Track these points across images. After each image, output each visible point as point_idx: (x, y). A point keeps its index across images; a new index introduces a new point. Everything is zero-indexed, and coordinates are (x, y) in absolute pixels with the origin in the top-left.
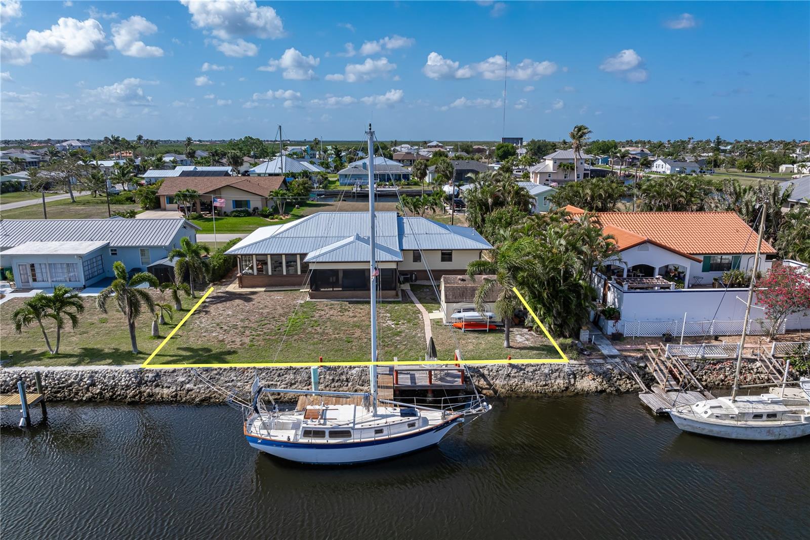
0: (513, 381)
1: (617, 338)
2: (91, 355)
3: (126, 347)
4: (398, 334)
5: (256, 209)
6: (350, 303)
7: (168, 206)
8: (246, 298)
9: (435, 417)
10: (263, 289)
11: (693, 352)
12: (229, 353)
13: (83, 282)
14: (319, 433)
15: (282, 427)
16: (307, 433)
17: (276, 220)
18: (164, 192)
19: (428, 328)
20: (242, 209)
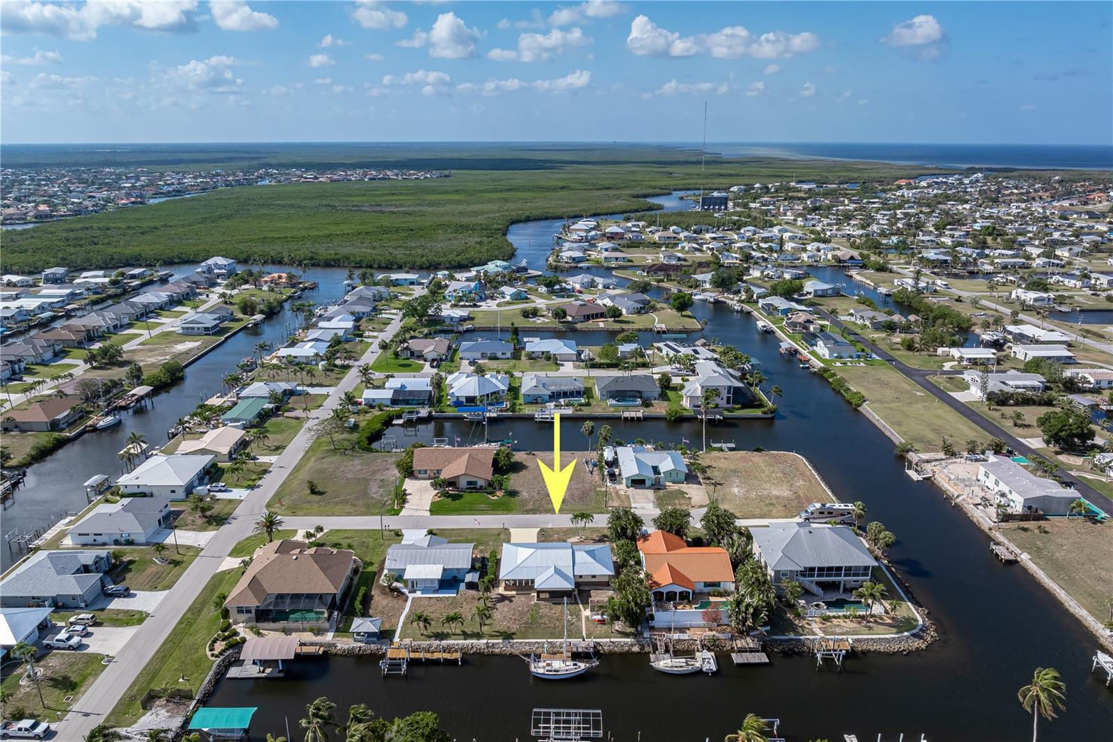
0: (611, 648)
1: (652, 628)
2: (466, 635)
3: (477, 630)
4: (572, 624)
5: (481, 486)
6: (554, 604)
7: (420, 476)
8: (509, 599)
9: (582, 666)
10: (514, 593)
11: (676, 636)
12: (514, 634)
13: (437, 588)
14: (551, 671)
15: (539, 668)
16: (547, 671)
17: (495, 498)
18: (416, 466)
19: (584, 621)
20: (472, 487)
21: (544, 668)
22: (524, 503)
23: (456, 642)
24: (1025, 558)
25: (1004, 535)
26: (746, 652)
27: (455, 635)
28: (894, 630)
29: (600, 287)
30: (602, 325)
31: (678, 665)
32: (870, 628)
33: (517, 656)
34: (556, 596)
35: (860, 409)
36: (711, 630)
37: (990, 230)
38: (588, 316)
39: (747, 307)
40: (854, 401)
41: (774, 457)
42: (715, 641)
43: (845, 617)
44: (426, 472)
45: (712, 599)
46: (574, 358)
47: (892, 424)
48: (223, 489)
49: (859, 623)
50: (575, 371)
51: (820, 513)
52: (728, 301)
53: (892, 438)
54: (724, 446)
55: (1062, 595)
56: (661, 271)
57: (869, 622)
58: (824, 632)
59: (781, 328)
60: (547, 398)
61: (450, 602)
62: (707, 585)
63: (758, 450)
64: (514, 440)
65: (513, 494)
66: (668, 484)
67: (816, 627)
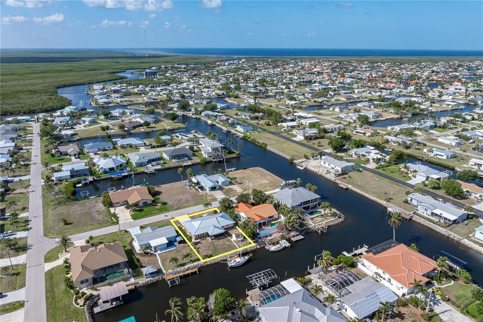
0: (250, 249)
1: (260, 238)
2: (193, 261)
4: (230, 245)
5: (150, 203)
6: (218, 240)
7: (116, 205)
8: (200, 243)
9: (247, 258)
10: (199, 240)
11: (270, 238)
12: (211, 255)
13: (167, 247)
15: (231, 263)
16: (236, 263)
17: (158, 207)
18: (114, 201)
19: (234, 243)
20: (146, 204)
21: (233, 263)
22: (172, 206)
23: (191, 265)
24: (350, 186)
25: (340, 181)
26: (295, 236)
27: (188, 263)
28: (333, 217)
29: (128, 114)
30: (142, 130)
31: (278, 247)
32: (326, 218)
33: (218, 262)
34: (217, 237)
35: (267, 148)
36: (279, 233)
37: (263, 80)
38: (135, 126)
39: (198, 116)
40: (263, 146)
41: (252, 170)
42: (283, 236)
43: (317, 217)
44: (119, 203)
45: (273, 222)
46: (143, 145)
47: (282, 152)
48: (11, 234)
49: (322, 217)
50: (147, 150)
51: (286, 185)
52: (188, 115)
53: (284, 157)
54: (232, 169)
55: (366, 195)
56: (151, 105)
57: (325, 216)
58: (314, 223)
59: (217, 123)
60: (146, 163)
61: (175, 251)
62: (269, 218)
63: (245, 169)
64: (146, 182)
65: (165, 204)
66: (224, 187)
67: (310, 222)
